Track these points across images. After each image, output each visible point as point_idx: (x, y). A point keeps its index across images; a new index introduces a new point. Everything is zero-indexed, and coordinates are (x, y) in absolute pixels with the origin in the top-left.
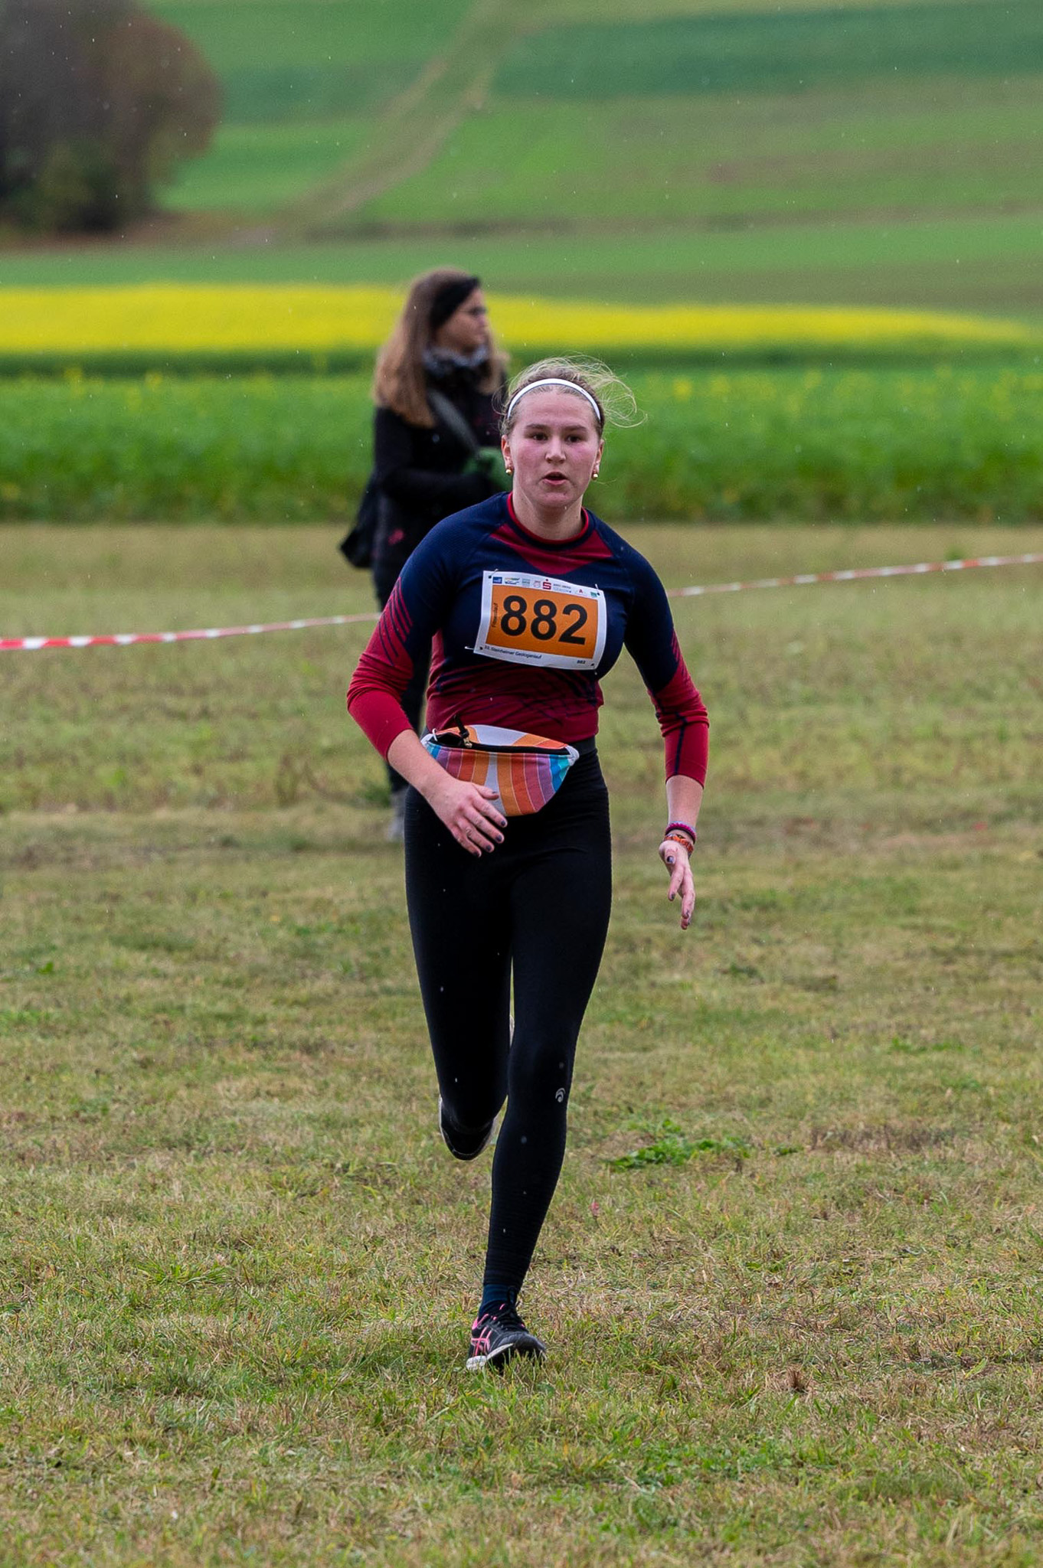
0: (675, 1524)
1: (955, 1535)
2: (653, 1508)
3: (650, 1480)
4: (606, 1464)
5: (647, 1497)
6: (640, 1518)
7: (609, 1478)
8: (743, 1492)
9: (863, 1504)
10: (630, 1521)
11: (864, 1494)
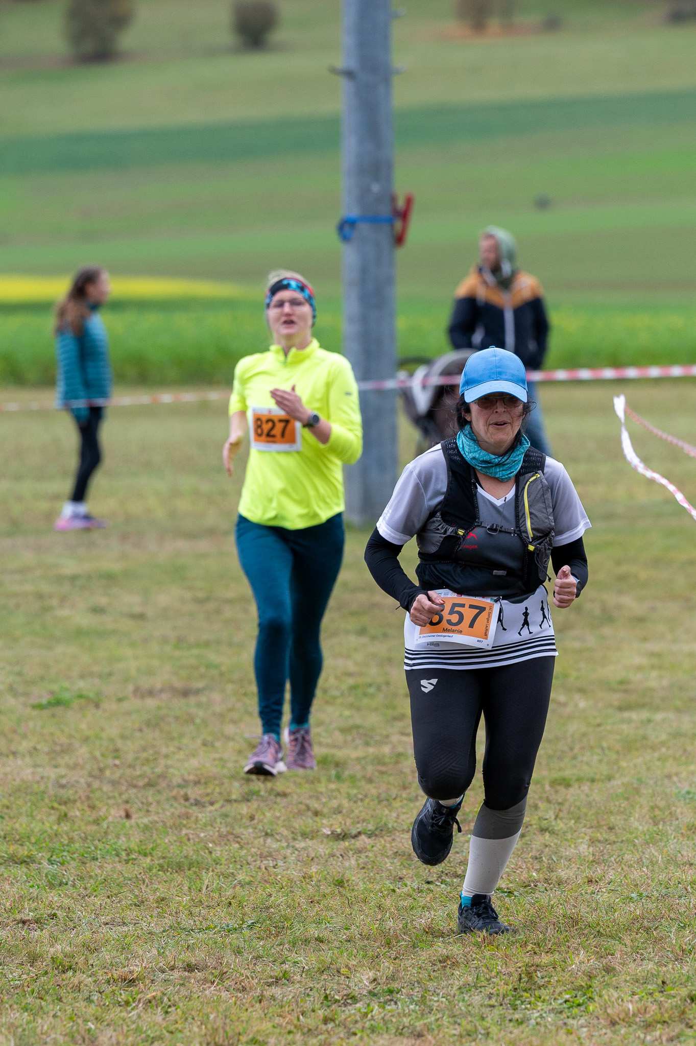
0: (67, 884)
1: (207, 888)
2: (55, 876)
3: (53, 862)
4: (32, 854)
5: (52, 871)
6: (49, 881)
7: (34, 862)
8: (101, 867)
9: (160, 873)
10: (44, 882)
11: (161, 868)
